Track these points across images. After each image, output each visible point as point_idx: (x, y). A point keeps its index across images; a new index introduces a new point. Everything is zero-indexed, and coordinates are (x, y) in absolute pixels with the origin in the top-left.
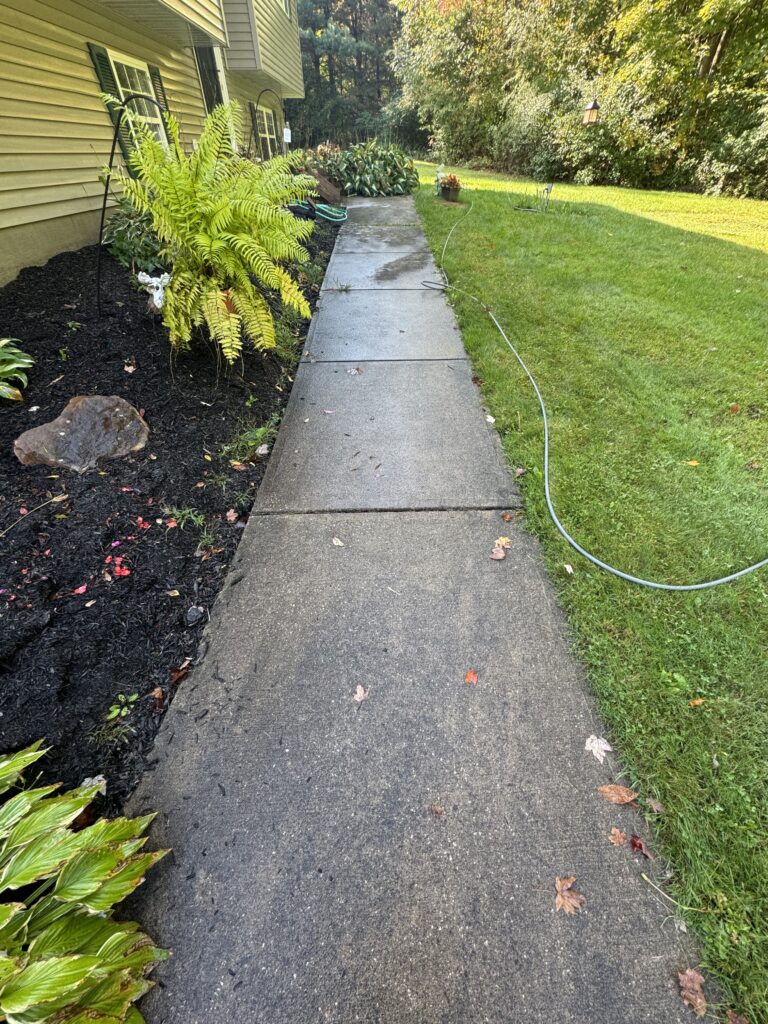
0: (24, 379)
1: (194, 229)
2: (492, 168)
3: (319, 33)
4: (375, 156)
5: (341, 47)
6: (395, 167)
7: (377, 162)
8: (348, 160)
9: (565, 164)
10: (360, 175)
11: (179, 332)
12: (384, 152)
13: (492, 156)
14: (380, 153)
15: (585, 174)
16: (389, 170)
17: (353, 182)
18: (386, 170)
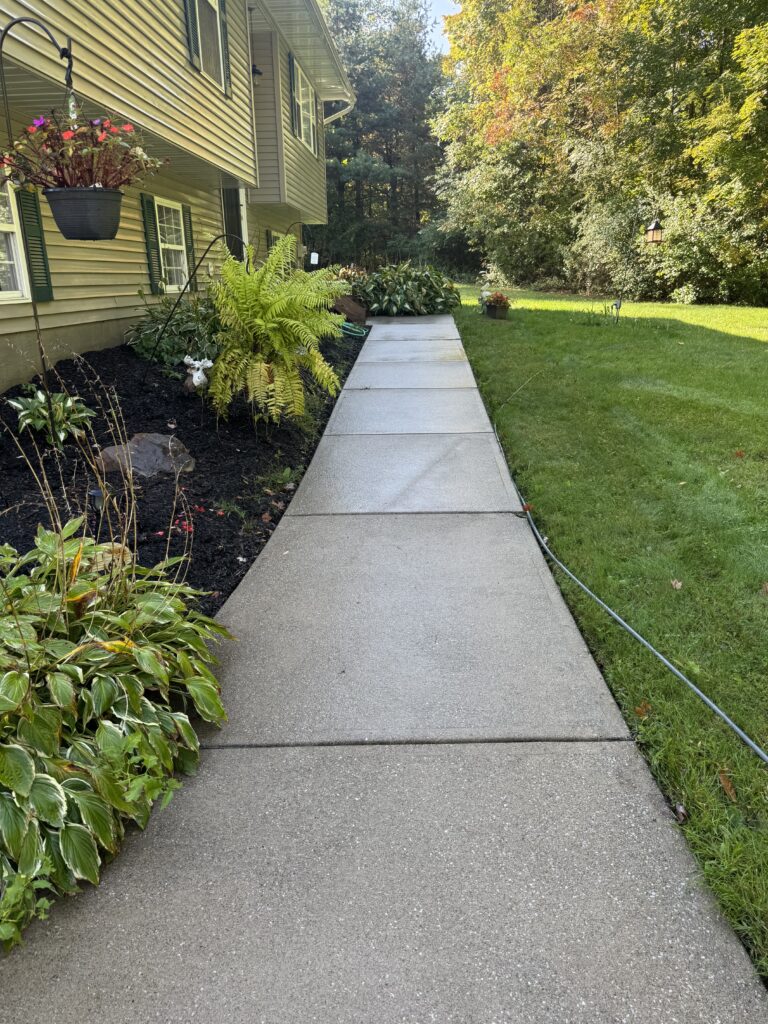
0: (89, 424)
1: (255, 315)
2: (565, 289)
3: (345, 161)
4: (408, 277)
5: (371, 174)
6: (431, 287)
7: (410, 283)
8: (376, 281)
9: (657, 282)
10: (390, 295)
11: (222, 396)
12: (419, 273)
13: (565, 277)
14: (413, 274)
15: (686, 293)
16: (424, 290)
17: (379, 302)
18: (420, 290)
